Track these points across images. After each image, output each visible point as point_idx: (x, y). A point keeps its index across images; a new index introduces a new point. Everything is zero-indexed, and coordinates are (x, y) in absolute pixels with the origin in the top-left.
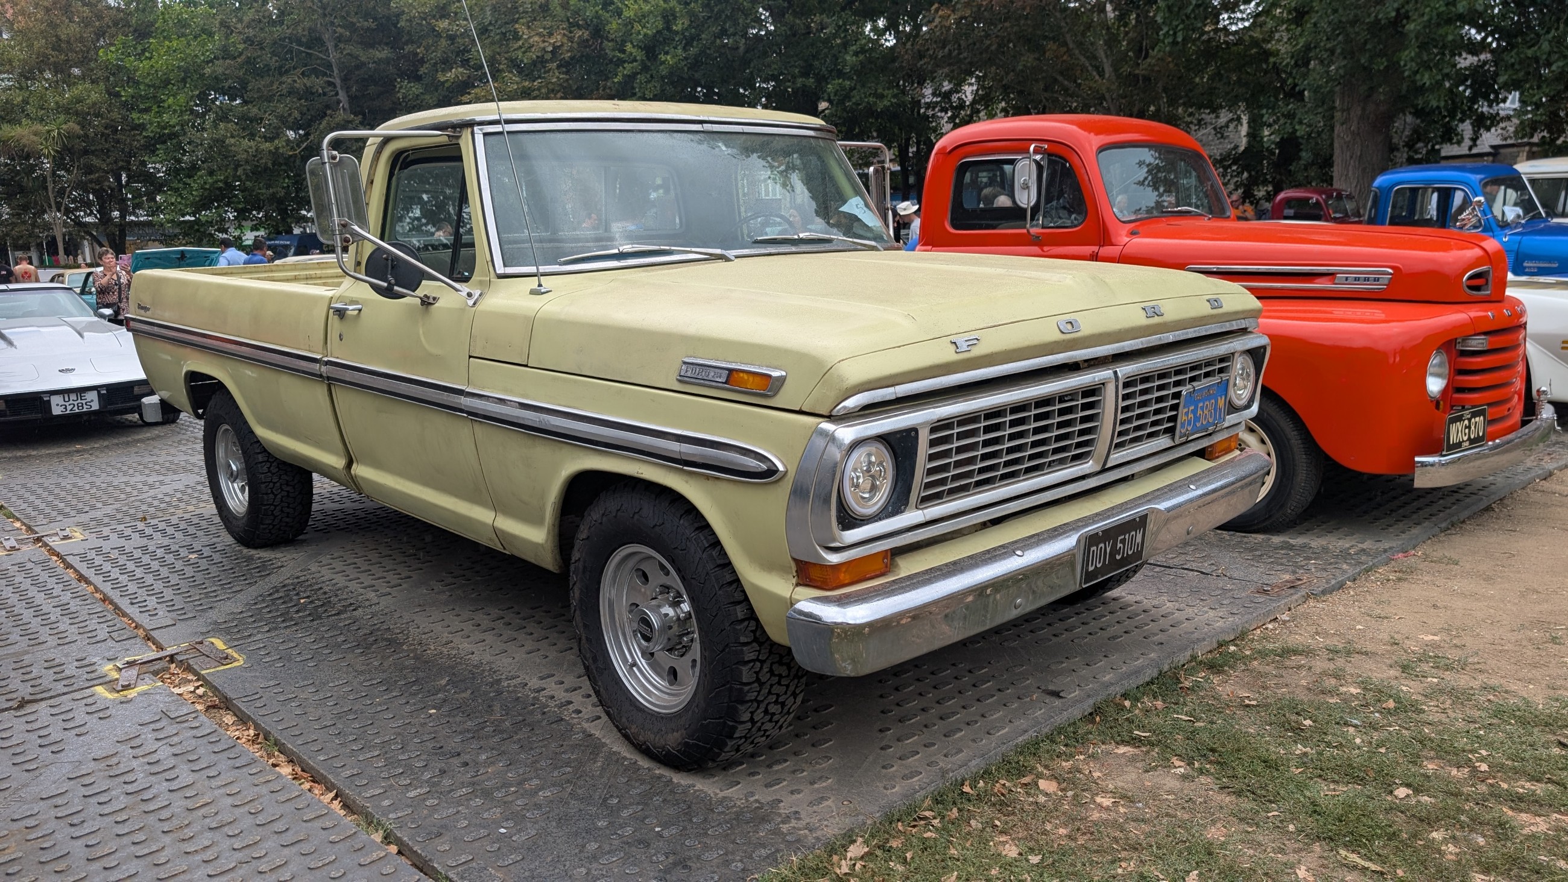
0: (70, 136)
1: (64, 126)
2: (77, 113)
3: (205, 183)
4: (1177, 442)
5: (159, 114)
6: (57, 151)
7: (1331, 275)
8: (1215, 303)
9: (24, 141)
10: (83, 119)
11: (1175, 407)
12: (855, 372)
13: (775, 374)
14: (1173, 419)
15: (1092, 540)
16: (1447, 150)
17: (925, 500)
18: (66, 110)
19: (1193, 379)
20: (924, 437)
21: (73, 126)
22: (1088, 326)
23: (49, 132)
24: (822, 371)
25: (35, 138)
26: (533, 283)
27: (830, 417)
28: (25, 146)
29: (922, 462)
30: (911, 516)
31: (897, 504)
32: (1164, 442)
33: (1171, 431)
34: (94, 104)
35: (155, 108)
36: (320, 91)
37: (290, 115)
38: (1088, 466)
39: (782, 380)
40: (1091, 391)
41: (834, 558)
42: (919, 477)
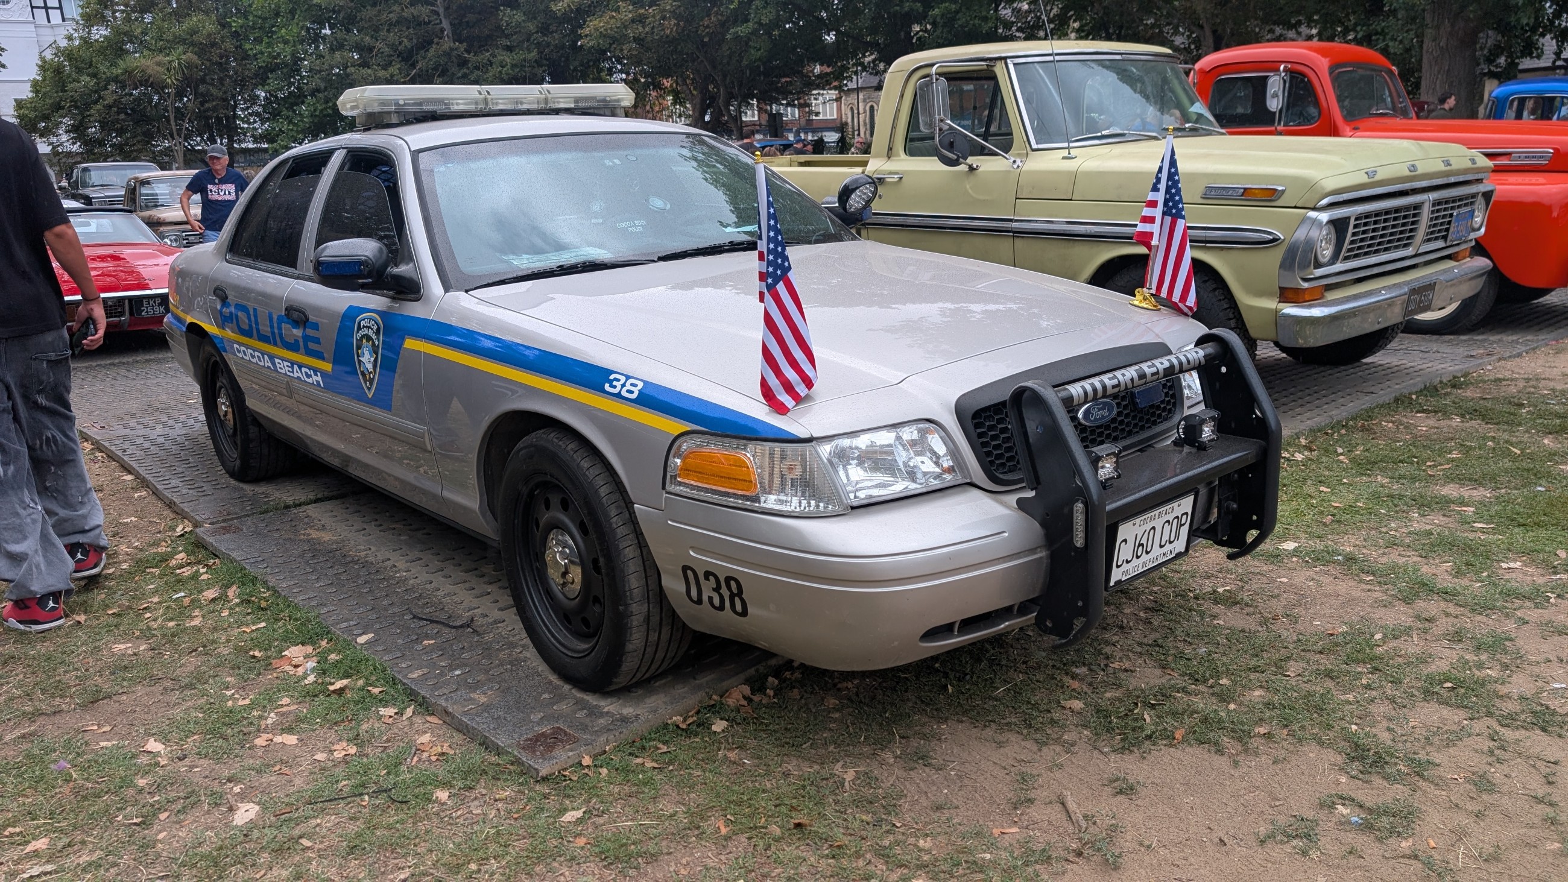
0: (190, 66)
1: (184, 57)
2: (193, 44)
3: (315, 110)
4: (1449, 244)
5: (269, 45)
6: (177, 80)
7: (1508, 155)
8: (1473, 161)
9: (149, 71)
10: (202, 50)
11: (1449, 223)
12: (1331, 184)
13: (1280, 188)
14: (1447, 230)
15: (1413, 291)
16: (1526, 63)
17: (1346, 258)
18: (186, 41)
19: (1459, 207)
20: (1352, 223)
21: (190, 56)
22: (1421, 169)
23: (170, 62)
24: (1311, 186)
25: (159, 69)
26: (1065, 153)
27: (1314, 209)
28: (150, 76)
29: (1349, 238)
30: (1339, 267)
31: (1334, 259)
32: (1440, 244)
33: (1445, 238)
34: (209, 35)
35: (266, 40)
36: (426, 19)
37: (400, 43)
38: (1410, 251)
39: (1283, 191)
40: (1417, 207)
41: (1306, 285)
42: (1346, 245)
